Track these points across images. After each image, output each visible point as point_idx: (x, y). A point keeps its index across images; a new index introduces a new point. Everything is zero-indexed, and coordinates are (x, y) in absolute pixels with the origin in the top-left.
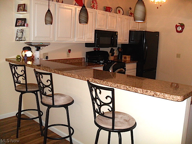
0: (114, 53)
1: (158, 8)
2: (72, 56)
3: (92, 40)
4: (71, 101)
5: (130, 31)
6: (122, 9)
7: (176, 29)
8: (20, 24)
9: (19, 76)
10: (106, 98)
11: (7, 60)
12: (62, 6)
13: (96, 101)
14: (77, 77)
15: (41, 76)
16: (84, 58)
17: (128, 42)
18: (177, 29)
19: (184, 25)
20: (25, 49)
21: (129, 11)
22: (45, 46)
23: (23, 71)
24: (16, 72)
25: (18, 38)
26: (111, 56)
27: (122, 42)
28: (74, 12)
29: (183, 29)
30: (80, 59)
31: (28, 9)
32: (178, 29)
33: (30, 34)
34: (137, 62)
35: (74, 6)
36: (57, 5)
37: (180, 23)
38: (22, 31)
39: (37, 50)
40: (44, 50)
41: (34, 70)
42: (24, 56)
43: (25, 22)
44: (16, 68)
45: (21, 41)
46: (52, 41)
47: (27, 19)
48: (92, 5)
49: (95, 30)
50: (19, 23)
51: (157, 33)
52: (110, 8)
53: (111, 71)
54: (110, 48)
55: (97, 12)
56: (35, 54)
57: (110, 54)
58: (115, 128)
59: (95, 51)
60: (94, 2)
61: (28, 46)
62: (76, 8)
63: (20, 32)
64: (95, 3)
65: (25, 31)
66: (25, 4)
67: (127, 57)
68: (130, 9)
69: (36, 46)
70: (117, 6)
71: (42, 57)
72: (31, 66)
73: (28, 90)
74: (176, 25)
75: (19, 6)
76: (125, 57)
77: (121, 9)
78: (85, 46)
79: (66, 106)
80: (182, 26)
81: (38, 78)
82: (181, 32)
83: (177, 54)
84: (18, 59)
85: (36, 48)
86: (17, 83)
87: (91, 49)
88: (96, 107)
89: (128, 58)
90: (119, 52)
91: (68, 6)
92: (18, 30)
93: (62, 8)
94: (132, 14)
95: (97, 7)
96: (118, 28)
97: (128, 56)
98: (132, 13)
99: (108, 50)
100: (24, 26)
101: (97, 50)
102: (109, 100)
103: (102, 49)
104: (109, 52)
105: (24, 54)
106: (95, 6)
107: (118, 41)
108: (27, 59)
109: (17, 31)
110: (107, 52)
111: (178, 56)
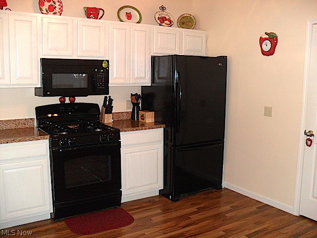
0: (112, 107)
5: (154, 59)
6: (139, 12)
7: (261, 47)
18: (263, 47)
19: (277, 37)
21: (158, 14)
26: (106, 113)
27: (128, 82)
29: (274, 46)
34: (164, 126)
37: (268, 32)
49: (41, 59)
51: (223, 60)
52: (98, 9)
59: (62, 103)
64: (56, 1)
67: (146, 114)
68: (163, 8)
74: (261, 38)
77: (135, 11)
80: (273, 39)
83: (265, 107)
94: (167, 20)
95: (62, 11)
98: (165, 17)
99: (98, 100)
104: (101, 105)
106: (57, 7)
110: (97, 105)
111: (268, 112)
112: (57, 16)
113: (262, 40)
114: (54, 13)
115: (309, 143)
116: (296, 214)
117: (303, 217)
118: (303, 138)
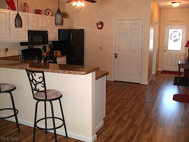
0: (47, 49)
1: (78, 11)
2: (10, 54)
3: (26, 40)
4: (14, 88)
5: (59, 30)
7: (97, 27)
10: (39, 78)
13: (33, 82)
14: (18, 68)
16: (20, 55)
17: (58, 39)
19: (103, 23)
26: (44, 52)
27: (52, 39)
28: (8, 16)
29: (102, 26)
30: (17, 56)
32: (99, 26)
34: (66, 55)
37: (100, 21)
48: (24, 9)
49: (28, 31)
51: (82, 30)
52: (40, 10)
53: (42, 62)
54: (42, 46)
55: (29, 14)
57: (43, 50)
58: (48, 98)
59: (29, 48)
62: (9, 12)
64: (26, 6)
70: (47, 9)
76: (57, 52)
77: (50, 11)
78: (21, 45)
80: (102, 23)
82: (101, 28)
87: (26, 47)
88: (33, 86)
89: (59, 53)
90: (51, 48)
91: (2, 10)
95: (28, 10)
96: (48, 27)
97: (58, 51)
99: (41, 47)
101: (31, 48)
102: (41, 79)
103: (35, 47)
104: (42, 49)
106: (27, 8)
107: (49, 39)
110: (40, 49)
111: (101, 48)
112: (27, 13)
113: (98, 24)
114: (26, 12)
115: (116, 57)
116: (113, 81)
117: (115, 81)
118: (114, 56)
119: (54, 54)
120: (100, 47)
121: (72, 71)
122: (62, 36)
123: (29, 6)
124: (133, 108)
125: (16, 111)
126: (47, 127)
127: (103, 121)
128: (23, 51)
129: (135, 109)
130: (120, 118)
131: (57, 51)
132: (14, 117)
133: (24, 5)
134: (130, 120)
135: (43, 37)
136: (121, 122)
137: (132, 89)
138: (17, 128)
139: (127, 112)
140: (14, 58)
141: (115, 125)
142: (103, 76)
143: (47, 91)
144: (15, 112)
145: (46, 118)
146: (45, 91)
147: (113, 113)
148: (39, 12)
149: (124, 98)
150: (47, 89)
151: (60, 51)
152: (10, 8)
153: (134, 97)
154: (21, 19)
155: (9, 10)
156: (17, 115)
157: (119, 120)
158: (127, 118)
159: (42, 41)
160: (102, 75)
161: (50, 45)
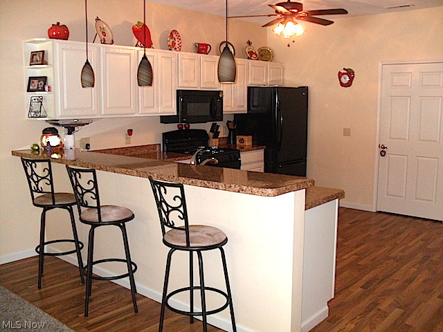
0: (219, 132)
1: (289, 46)
2: (136, 141)
3: (172, 110)
4: (130, 215)
5: (249, 88)
6: (233, 46)
7: (340, 80)
8: (36, 87)
9: (39, 178)
10: (174, 199)
11: (14, 153)
12: (112, 50)
15: (78, 175)
16: (159, 145)
17: (247, 110)
19: (353, 72)
20: (46, 132)
21: (247, 49)
22: (83, 125)
23: (46, 170)
24: (33, 173)
25: (32, 113)
26: (214, 138)
27: (233, 110)
28: (134, 59)
29: (351, 79)
30: (152, 147)
31: (50, 59)
32: (343, 79)
33: (55, 104)
34: (265, 147)
35: (135, 48)
36: (102, 48)
37: (346, 68)
38: (40, 100)
39: (69, 133)
40: (81, 133)
41: (67, 166)
42: (45, 144)
43: (45, 84)
44: (33, 165)
45: (40, 117)
46: (95, 115)
47: (48, 78)
48: (170, 43)
49: (177, 91)
50: (35, 85)
52: (206, 45)
54: (211, 124)
55: (180, 55)
56: (65, 139)
57: (211, 135)
58: (192, 245)
59: (180, 129)
60: (174, 36)
61: (52, 126)
63: (36, 101)
64: (176, 38)
65: (45, 99)
66: (43, 52)
67: (246, 138)
68: (249, 43)
69: (66, 126)
71: (78, 146)
72: (60, 161)
73: (56, 203)
74: (340, 73)
75: (34, 54)
76: (242, 139)
77: (230, 46)
78: (161, 122)
79: (121, 223)
80: (350, 73)
81: (74, 178)
82: (349, 85)
84: (34, 150)
85: (67, 129)
86: (36, 191)
87: (173, 127)
89: (248, 141)
90: (230, 130)
92: (33, 98)
93: (112, 53)
94: (254, 53)
95: (180, 46)
98: (252, 52)
99: (207, 127)
100: (44, 91)
101: (184, 128)
102: (178, 202)
103: (193, 126)
104: (208, 132)
105: (45, 141)
106: (177, 43)
107: (224, 109)
108: (51, 149)
109: (31, 100)
110: (205, 131)
111: (347, 132)
112: (177, 52)
113: (340, 75)
114: (175, 49)
115: (383, 153)
116: (374, 211)
117: (380, 212)
118: (378, 150)
119: (238, 142)
120: (344, 129)
121: (244, 188)
122: (255, 104)
123: (181, 37)
124: (410, 281)
125: (133, 266)
126: (194, 308)
127: (327, 307)
128: (166, 135)
129: (414, 284)
130: (372, 303)
131: (243, 137)
132: (127, 279)
133: (171, 34)
134: (397, 312)
135: (211, 105)
136: (372, 313)
137: (417, 235)
138: (133, 304)
139: (392, 290)
140: (146, 150)
141: (356, 321)
142: (329, 199)
143: (190, 229)
144: (130, 268)
145: (191, 288)
146: (186, 228)
147: (357, 290)
148: (203, 49)
149: (392, 255)
150: (189, 224)
151: (251, 137)
152: (139, 43)
153: (420, 255)
154: (151, 67)
155: (138, 48)
156: (134, 274)
157: (369, 309)
158: (390, 305)
159: (208, 114)
160: (325, 199)
161: (228, 122)
